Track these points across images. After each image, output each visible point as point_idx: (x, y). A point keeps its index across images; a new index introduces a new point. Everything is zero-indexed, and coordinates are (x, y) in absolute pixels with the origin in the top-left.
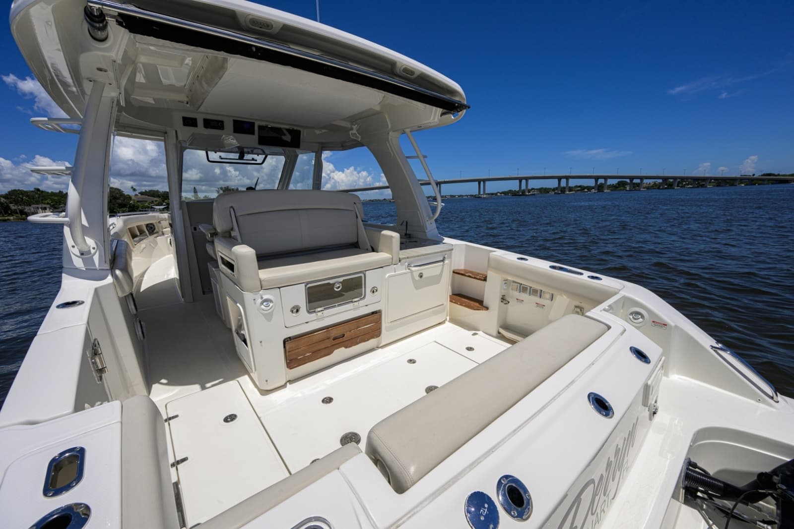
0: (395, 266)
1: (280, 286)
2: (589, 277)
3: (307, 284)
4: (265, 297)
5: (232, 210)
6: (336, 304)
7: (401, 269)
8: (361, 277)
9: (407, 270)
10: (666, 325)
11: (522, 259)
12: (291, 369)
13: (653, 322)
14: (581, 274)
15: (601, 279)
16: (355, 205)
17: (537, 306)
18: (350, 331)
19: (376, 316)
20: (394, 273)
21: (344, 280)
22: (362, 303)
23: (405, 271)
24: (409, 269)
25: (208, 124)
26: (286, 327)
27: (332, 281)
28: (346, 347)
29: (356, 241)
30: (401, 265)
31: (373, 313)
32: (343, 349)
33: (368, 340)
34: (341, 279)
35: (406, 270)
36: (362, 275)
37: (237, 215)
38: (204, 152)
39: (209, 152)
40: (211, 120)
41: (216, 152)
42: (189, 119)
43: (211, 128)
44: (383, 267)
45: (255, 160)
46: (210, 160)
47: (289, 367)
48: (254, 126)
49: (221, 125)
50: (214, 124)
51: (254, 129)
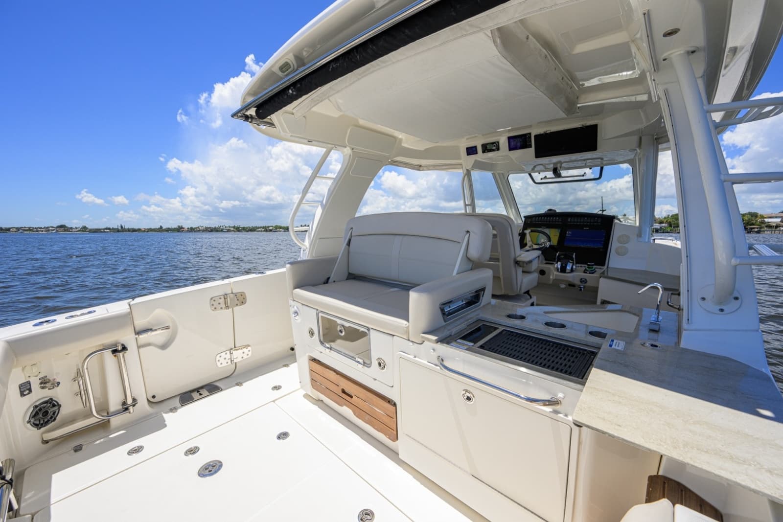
0: (414, 345)
1: (303, 303)
3: (319, 312)
4: (295, 308)
6: (343, 351)
9: (436, 367)
16: (467, 235)
18: (358, 398)
19: (389, 406)
20: (409, 356)
22: (369, 370)
23: (430, 364)
25: (485, 148)
28: (355, 413)
30: (423, 348)
32: (351, 411)
33: (378, 430)
34: (346, 324)
36: (367, 332)
38: (527, 174)
39: (533, 174)
40: (487, 144)
41: (539, 173)
42: (471, 148)
43: (488, 152)
44: (394, 335)
45: (583, 176)
46: (537, 181)
47: (312, 385)
48: (530, 137)
49: (497, 146)
50: (490, 147)
51: (530, 141)
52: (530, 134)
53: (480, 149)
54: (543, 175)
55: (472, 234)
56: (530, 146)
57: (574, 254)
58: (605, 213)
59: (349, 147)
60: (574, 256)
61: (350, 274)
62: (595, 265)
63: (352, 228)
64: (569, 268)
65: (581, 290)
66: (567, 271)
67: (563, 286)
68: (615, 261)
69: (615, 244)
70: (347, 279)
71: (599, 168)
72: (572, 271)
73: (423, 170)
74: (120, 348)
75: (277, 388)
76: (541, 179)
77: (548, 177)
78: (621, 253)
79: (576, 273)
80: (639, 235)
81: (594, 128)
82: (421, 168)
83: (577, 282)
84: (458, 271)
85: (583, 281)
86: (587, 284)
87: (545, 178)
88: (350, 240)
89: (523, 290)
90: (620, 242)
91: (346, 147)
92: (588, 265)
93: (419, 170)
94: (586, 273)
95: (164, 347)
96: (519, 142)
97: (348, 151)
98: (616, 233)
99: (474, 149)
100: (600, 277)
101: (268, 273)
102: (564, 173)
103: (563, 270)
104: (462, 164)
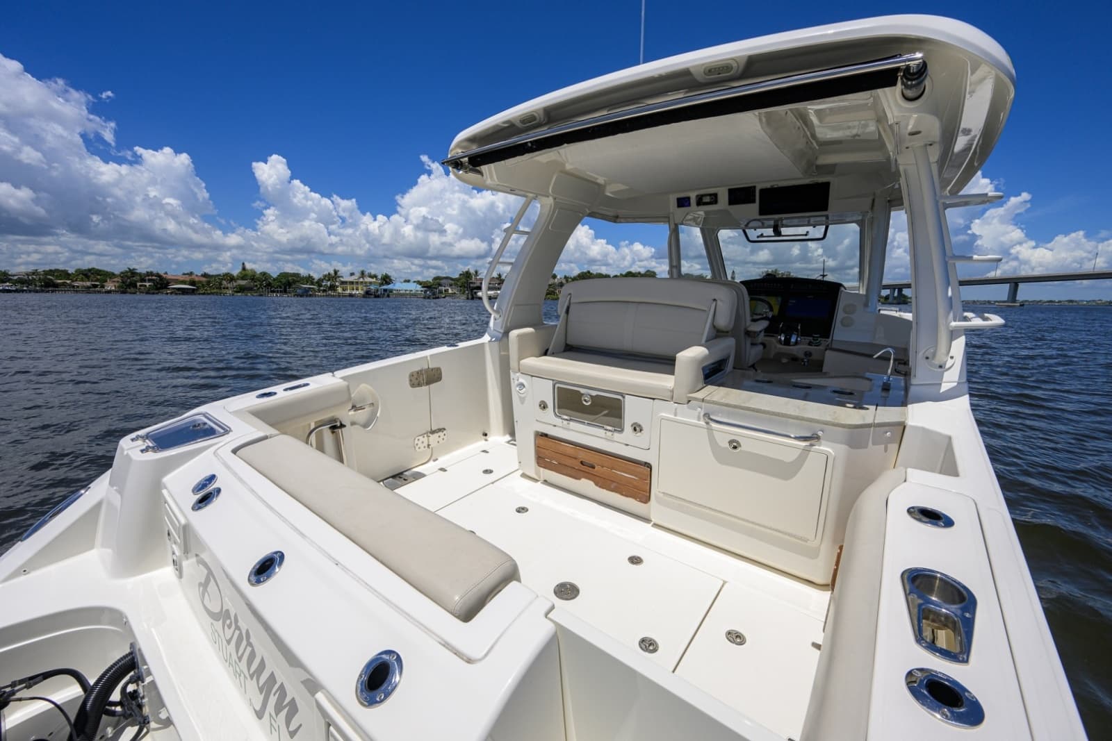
0: (676, 405)
1: (534, 374)
3: (555, 383)
4: (521, 380)
5: (569, 297)
6: (586, 422)
7: (691, 416)
8: (619, 400)
9: (702, 423)
12: (540, 467)
16: (714, 304)
18: (603, 467)
19: (642, 469)
20: (672, 416)
21: (596, 395)
22: (619, 437)
23: (695, 421)
24: (707, 423)
25: (700, 202)
26: (536, 420)
28: (597, 484)
30: (689, 408)
32: (592, 483)
33: (626, 496)
35: (699, 420)
36: (621, 398)
38: (741, 231)
39: (747, 230)
40: (704, 196)
41: (756, 230)
42: (683, 199)
43: (704, 205)
44: (654, 399)
45: (806, 235)
46: (751, 239)
47: (538, 463)
48: (755, 192)
49: (714, 199)
50: (707, 199)
51: (755, 196)
52: (755, 187)
53: (693, 201)
54: (759, 231)
55: (719, 302)
56: (754, 201)
57: (800, 325)
58: (826, 279)
59: (553, 196)
60: (799, 328)
61: (567, 345)
62: (820, 337)
63: (570, 294)
64: (793, 340)
65: (804, 364)
66: (791, 344)
67: (784, 361)
68: (840, 334)
69: (840, 314)
70: (565, 351)
71: (824, 227)
72: (796, 343)
73: (620, 222)
74: (338, 424)
75: (487, 472)
76: (758, 237)
77: (765, 235)
78: (847, 324)
79: (800, 346)
80: (866, 305)
81: (826, 186)
82: (618, 220)
83: (801, 355)
84: (707, 338)
85: (808, 354)
86: (811, 358)
87: (762, 235)
88: (568, 309)
89: (751, 363)
90: (845, 312)
91: (548, 197)
92: (814, 337)
93: (615, 222)
94: (811, 345)
95: (365, 426)
96: (740, 195)
97: (550, 201)
98: (842, 303)
99: (687, 200)
100: (826, 350)
101: (462, 345)
102: (784, 231)
103: (787, 342)
104: (669, 217)
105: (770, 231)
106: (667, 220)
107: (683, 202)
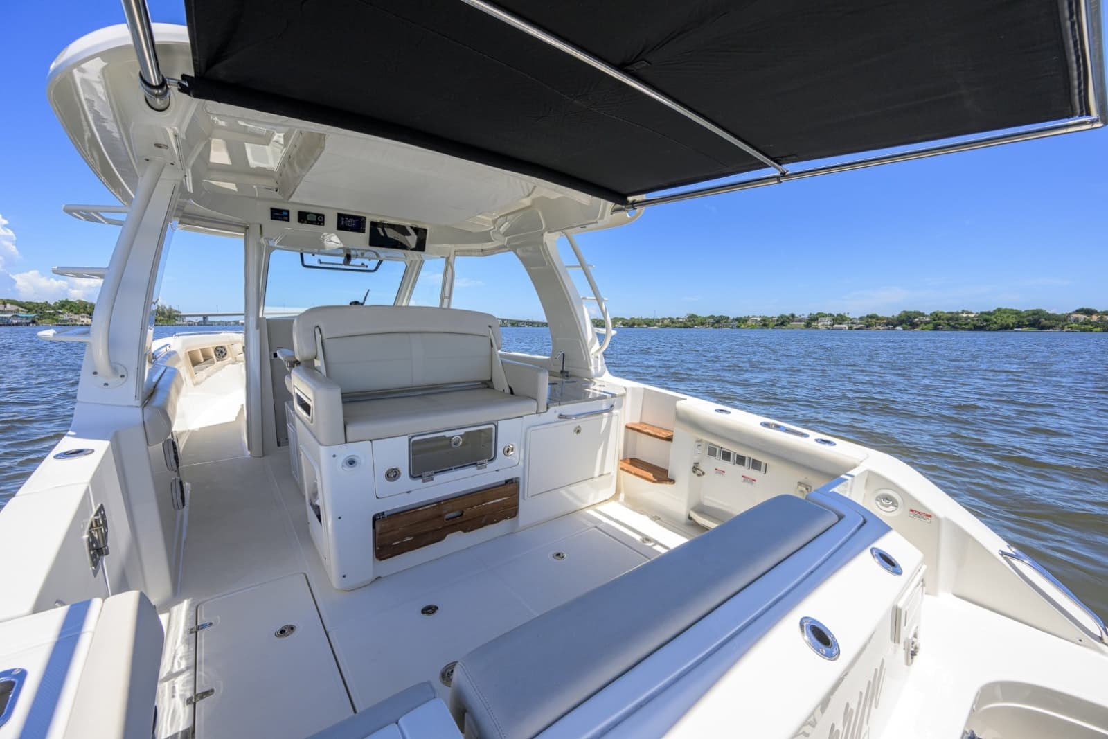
0: (541, 415)
1: (373, 438)
2: (816, 440)
3: (413, 437)
5: (317, 331)
6: (453, 467)
8: (491, 429)
10: (930, 516)
11: (722, 411)
12: (381, 560)
13: (912, 511)
14: (807, 436)
15: (835, 444)
16: (490, 330)
17: (744, 481)
18: (471, 508)
19: (510, 487)
21: (465, 433)
22: (491, 466)
25: (303, 217)
26: (377, 497)
27: (448, 434)
29: (489, 378)
30: (550, 414)
31: (507, 482)
32: (460, 533)
33: (497, 522)
34: (462, 432)
36: (493, 426)
37: (325, 336)
38: (296, 254)
39: (304, 255)
40: (308, 213)
41: (313, 255)
42: (281, 211)
43: (308, 223)
44: (521, 417)
45: (362, 266)
46: (304, 264)
47: (379, 557)
48: (364, 222)
49: (319, 220)
50: (309, 217)
51: (364, 226)
52: (365, 218)
53: (294, 216)
55: (493, 328)
56: (363, 231)
71: (379, 261)
75: (285, 631)
76: (319, 263)
81: (425, 231)
96: (351, 223)
99: (285, 213)
102: (354, 261)
104: (247, 228)
105: (341, 260)
106: (243, 230)
107: (279, 215)
